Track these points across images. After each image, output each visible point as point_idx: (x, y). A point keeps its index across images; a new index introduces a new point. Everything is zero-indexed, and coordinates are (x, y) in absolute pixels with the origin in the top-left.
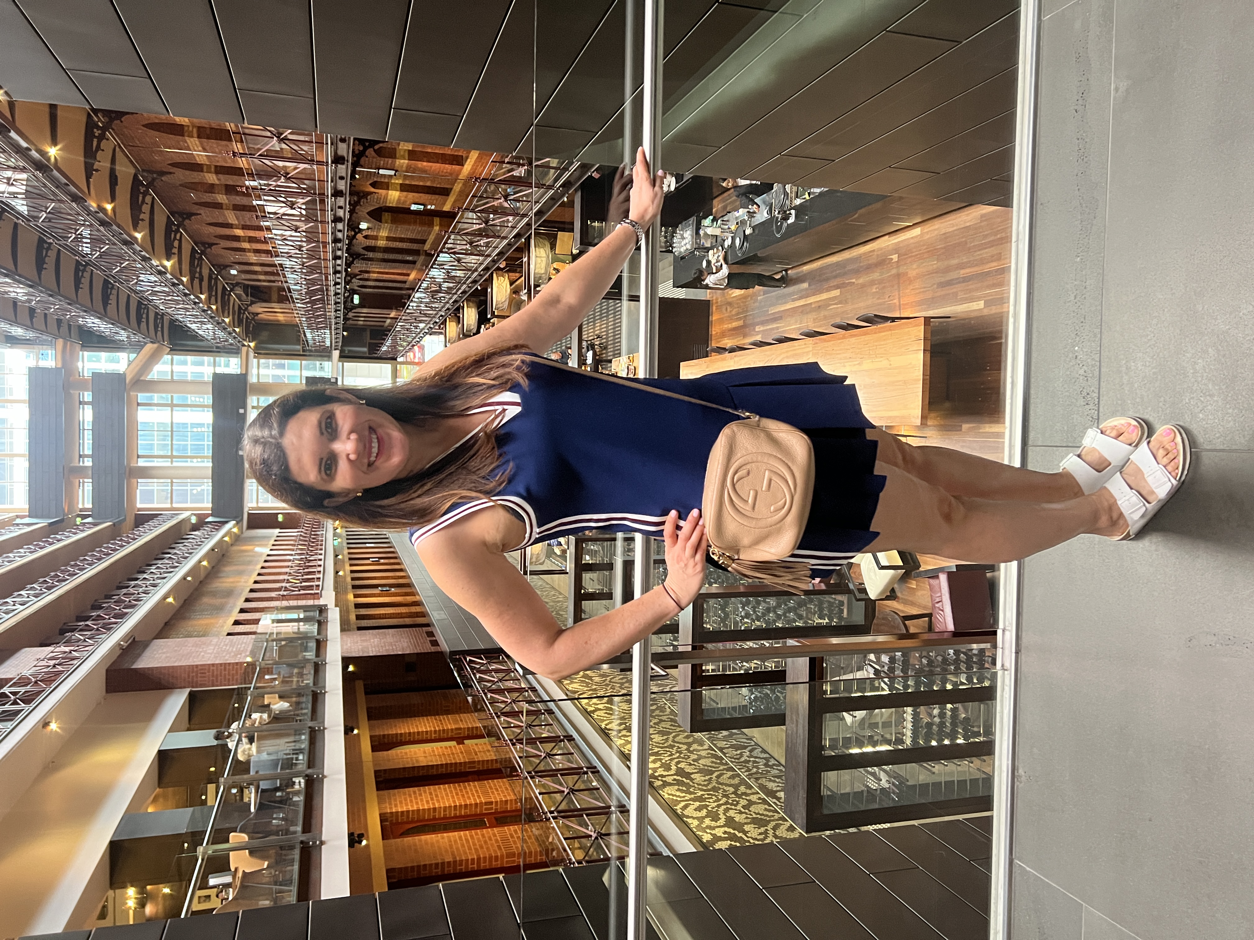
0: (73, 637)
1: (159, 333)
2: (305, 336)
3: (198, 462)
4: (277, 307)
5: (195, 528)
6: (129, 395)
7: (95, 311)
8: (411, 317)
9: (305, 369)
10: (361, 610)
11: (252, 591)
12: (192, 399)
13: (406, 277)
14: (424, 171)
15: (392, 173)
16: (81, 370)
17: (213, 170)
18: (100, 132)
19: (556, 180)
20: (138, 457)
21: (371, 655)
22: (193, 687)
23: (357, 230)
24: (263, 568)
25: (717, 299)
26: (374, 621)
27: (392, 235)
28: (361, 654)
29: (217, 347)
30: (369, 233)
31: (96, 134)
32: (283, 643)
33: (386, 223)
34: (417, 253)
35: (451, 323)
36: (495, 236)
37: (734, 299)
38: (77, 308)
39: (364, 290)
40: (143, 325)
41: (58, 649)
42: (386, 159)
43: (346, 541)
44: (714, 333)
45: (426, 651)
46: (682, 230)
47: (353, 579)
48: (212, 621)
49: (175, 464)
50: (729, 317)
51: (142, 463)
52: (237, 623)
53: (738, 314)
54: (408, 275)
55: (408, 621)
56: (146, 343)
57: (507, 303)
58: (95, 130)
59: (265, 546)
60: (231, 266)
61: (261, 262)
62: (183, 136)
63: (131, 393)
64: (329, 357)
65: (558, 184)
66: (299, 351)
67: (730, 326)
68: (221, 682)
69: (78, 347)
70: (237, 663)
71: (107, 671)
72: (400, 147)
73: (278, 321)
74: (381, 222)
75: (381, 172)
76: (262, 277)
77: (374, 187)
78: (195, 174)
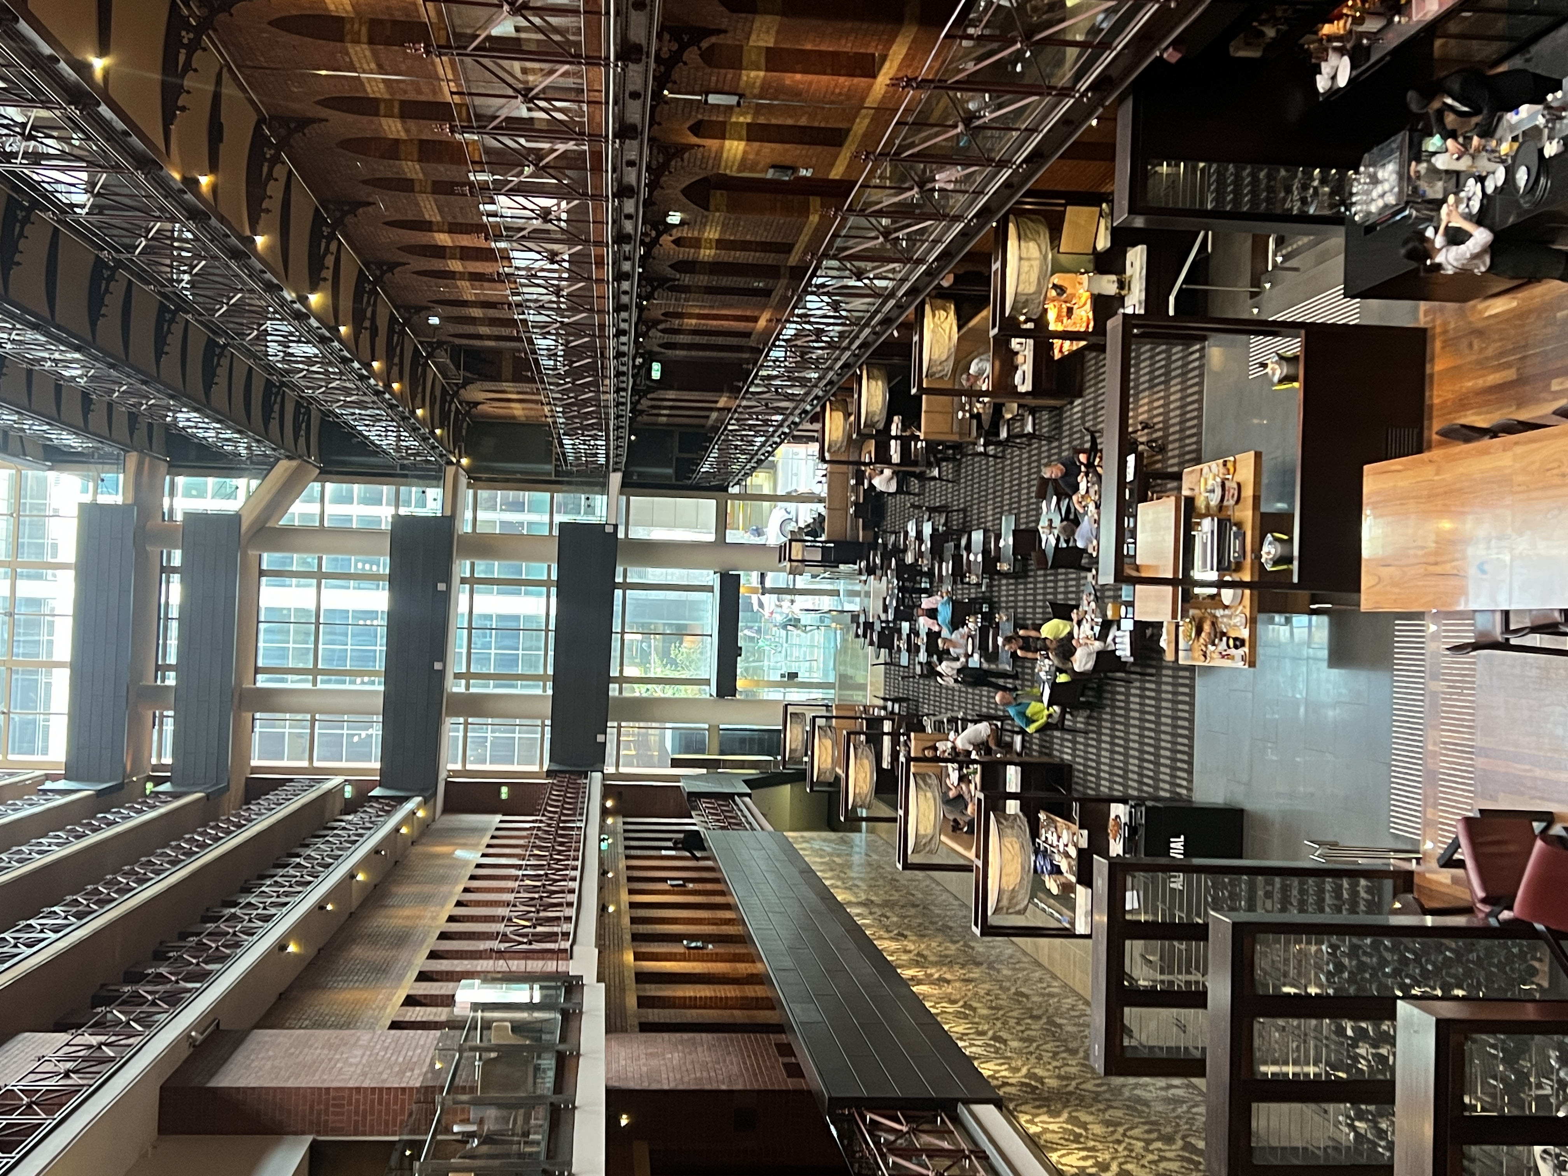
0: (109, 1016)
1: (302, 441)
2: (562, 445)
3: (363, 683)
4: (511, 391)
5: (351, 807)
6: (245, 555)
7: (189, 397)
8: (758, 401)
9: (559, 512)
10: (647, 986)
11: (443, 936)
12: (357, 564)
13: (751, 325)
14: (796, 93)
15: (733, 100)
16: (166, 510)
17: (396, 110)
18: (191, 36)
19: (1079, 76)
20: (257, 671)
21: (666, 1087)
22: (318, 1133)
23: (661, 228)
24: (466, 890)
25: (1445, 324)
26: (672, 1011)
27: (727, 237)
28: (645, 1086)
29: (403, 467)
30: (686, 233)
31: (185, 41)
32: (493, 1055)
33: (718, 210)
34: (771, 272)
35: (835, 414)
36: (939, 217)
37: (1492, 321)
38: (158, 391)
39: (669, 352)
40: (274, 425)
41: (78, 1040)
42: (723, 71)
43: (621, 844)
44: (1436, 401)
45: (777, 1088)
46: (1373, 164)
47: (634, 920)
48: (366, 995)
49: (320, 686)
50: (1478, 362)
51: (263, 682)
52: (411, 1001)
53: (1502, 354)
54: (756, 320)
55: (739, 1016)
56: (278, 460)
57: (951, 363)
58: (183, 33)
59: (474, 846)
60: (428, 308)
61: (482, 298)
62: (342, 41)
63: (250, 552)
64: (603, 488)
65: (1083, 85)
66: (550, 474)
67: (1480, 383)
68: (372, 1126)
69: (163, 467)
70: (403, 1089)
71: (162, 1088)
72: (751, 43)
73: (514, 417)
74: (707, 209)
75: (713, 99)
76: (484, 330)
77: (696, 135)
78: (365, 119)
